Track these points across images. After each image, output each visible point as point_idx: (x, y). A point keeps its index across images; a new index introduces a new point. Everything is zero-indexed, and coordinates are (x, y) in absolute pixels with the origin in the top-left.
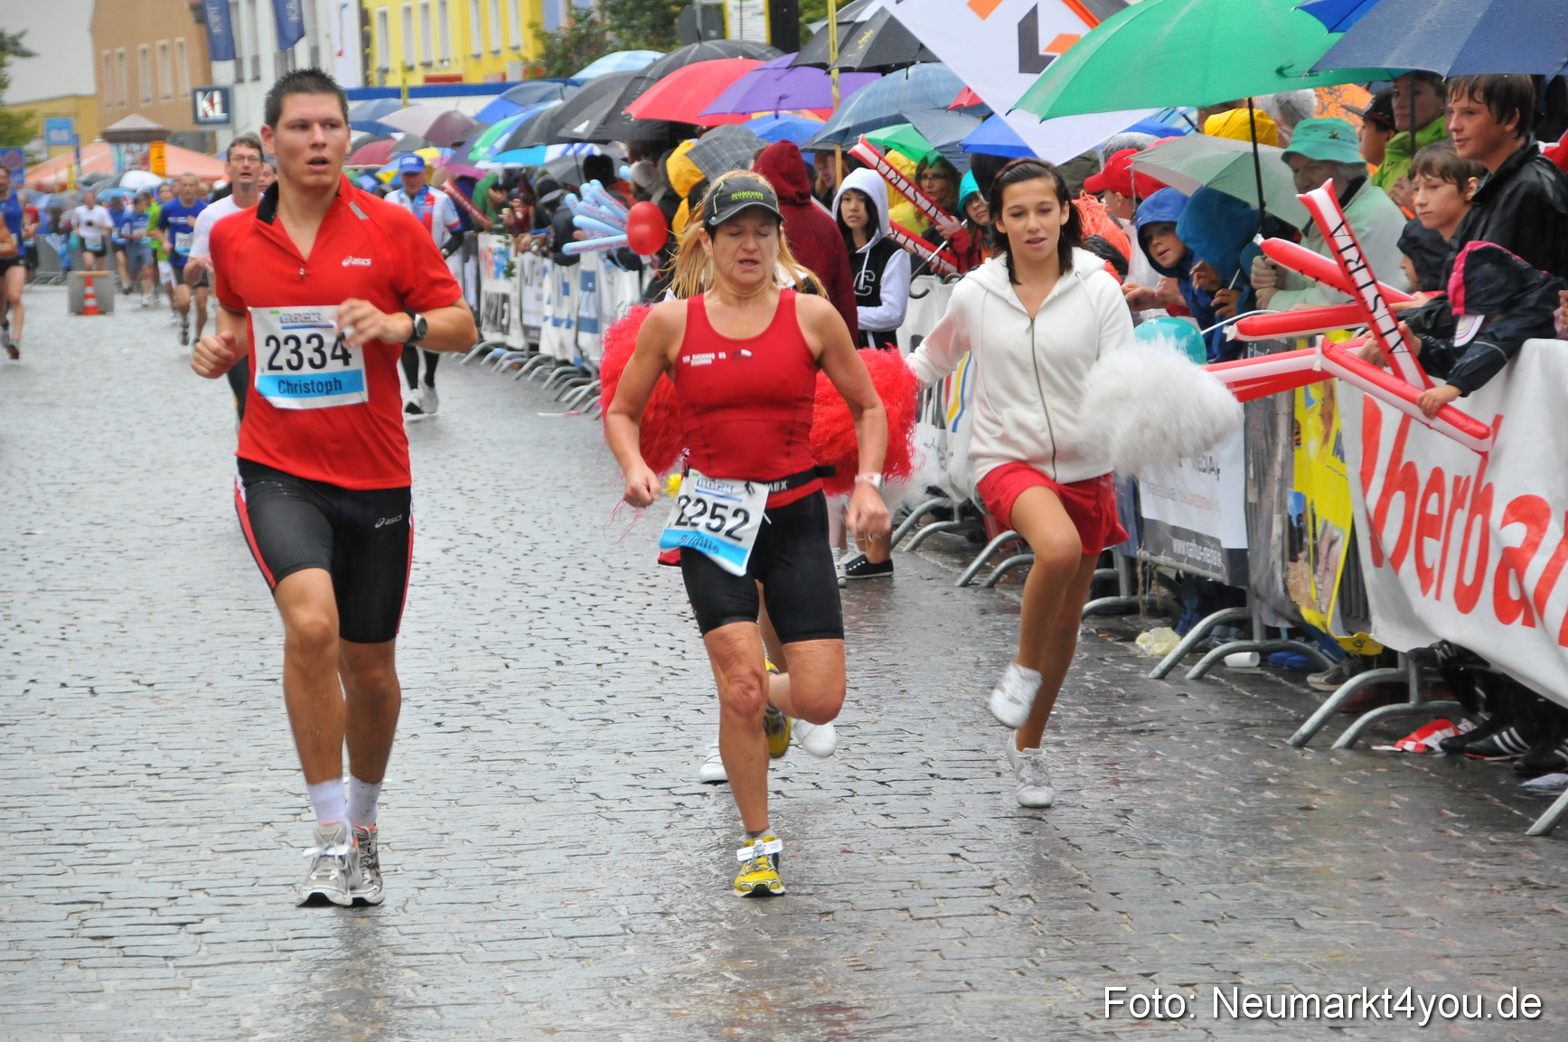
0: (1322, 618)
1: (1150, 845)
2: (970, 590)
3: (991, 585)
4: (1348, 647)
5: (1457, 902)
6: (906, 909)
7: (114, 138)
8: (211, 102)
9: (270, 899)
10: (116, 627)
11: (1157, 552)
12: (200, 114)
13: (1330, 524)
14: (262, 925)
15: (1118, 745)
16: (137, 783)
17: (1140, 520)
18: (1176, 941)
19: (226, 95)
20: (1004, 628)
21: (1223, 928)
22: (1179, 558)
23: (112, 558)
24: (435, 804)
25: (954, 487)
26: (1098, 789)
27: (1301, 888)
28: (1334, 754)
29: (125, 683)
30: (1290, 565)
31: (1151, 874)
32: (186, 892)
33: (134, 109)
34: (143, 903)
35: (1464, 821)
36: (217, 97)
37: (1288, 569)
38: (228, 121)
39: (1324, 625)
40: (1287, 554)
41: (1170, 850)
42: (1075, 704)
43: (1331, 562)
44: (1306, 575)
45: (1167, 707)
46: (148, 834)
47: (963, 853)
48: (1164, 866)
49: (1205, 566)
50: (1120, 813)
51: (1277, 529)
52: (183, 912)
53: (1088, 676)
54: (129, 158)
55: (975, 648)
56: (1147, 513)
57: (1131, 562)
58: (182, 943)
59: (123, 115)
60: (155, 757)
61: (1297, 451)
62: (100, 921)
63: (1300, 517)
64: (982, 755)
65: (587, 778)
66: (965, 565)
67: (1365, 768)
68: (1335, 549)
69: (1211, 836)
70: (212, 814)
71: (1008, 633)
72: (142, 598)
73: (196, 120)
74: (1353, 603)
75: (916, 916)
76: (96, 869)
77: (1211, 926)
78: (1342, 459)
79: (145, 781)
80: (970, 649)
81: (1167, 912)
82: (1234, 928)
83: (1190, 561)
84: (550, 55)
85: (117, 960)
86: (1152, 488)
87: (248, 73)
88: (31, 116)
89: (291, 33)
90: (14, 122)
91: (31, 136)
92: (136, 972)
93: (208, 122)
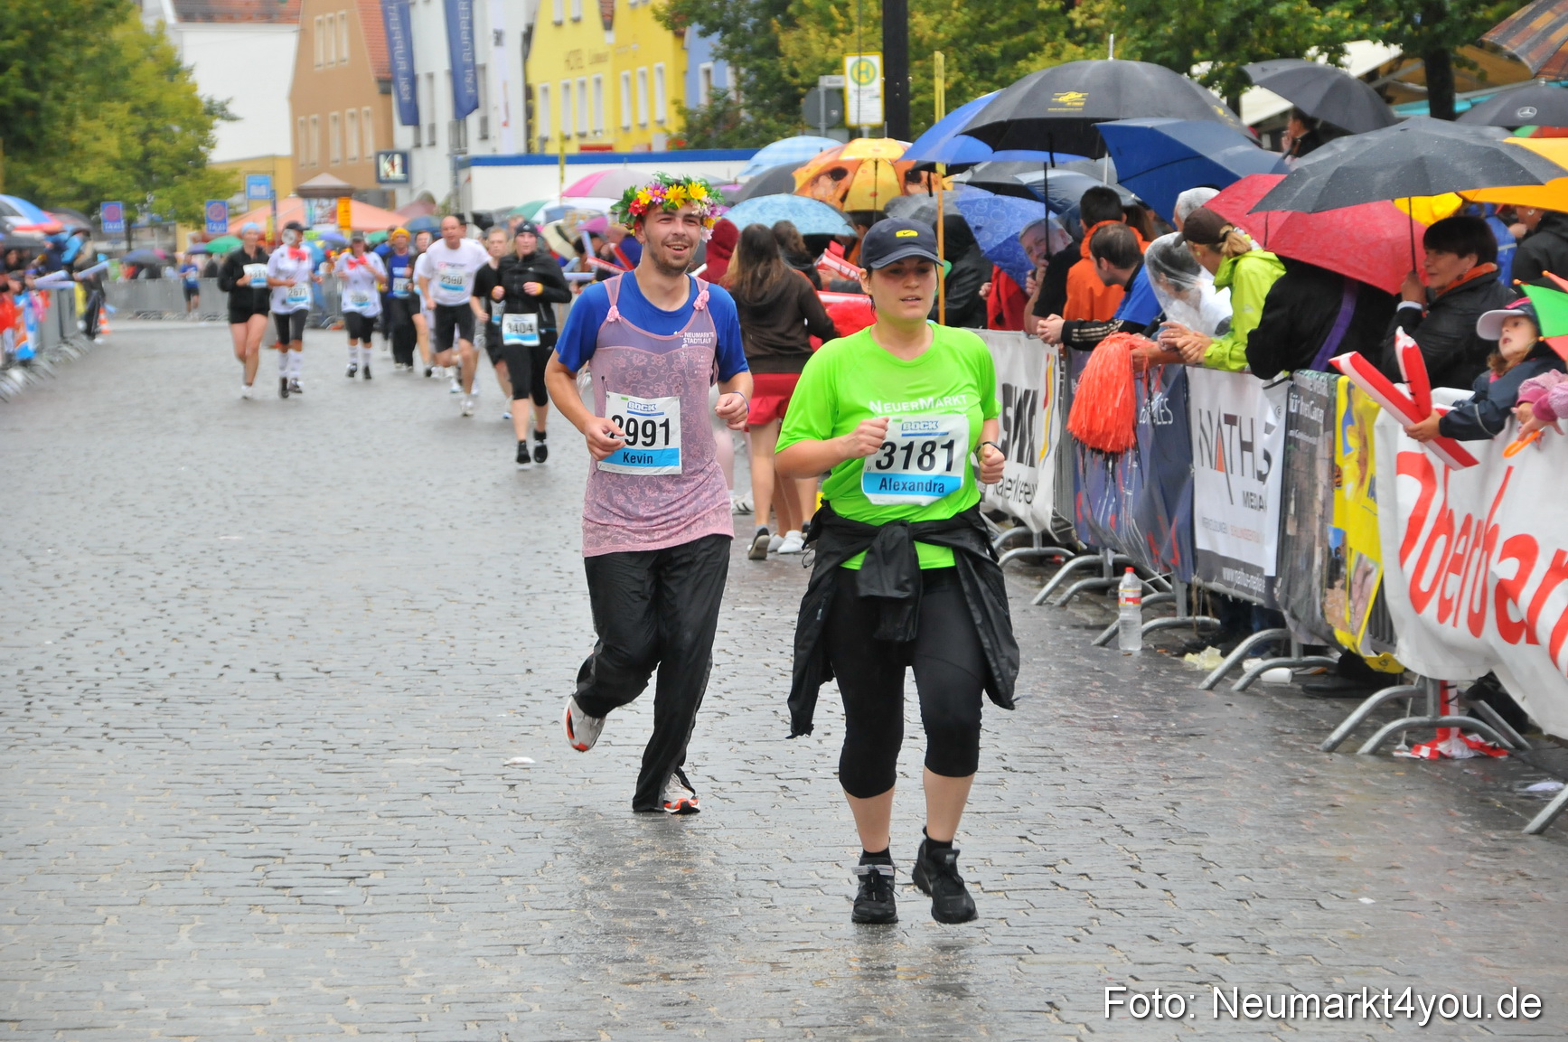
0: (1353, 639)
1: (1194, 834)
2: (1045, 608)
3: (1064, 605)
4: (1374, 666)
5: (1459, 889)
6: (979, 883)
7: (305, 194)
8: (393, 165)
9: (428, 859)
10: (299, 622)
11: (1209, 580)
12: (382, 174)
13: (1365, 557)
14: (420, 881)
15: (1169, 746)
16: (315, 757)
17: (1194, 550)
18: (1212, 916)
19: (405, 158)
20: (1074, 642)
21: (1256, 905)
22: (1229, 584)
23: (296, 561)
24: (571, 781)
25: (1033, 517)
26: (1150, 784)
27: (1323, 874)
28: (1359, 759)
29: (306, 670)
30: (1329, 591)
31: (1193, 858)
32: (356, 851)
33: (324, 167)
34: (317, 859)
35: (1471, 819)
36: (397, 160)
37: (1325, 595)
38: (406, 181)
39: (1354, 645)
40: (1325, 582)
41: (1212, 839)
42: (1133, 710)
43: (1365, 590)
44: (1341, 601)
45: (1215, 715)
46: (323, 800)
47: (1030, 836)
48: (1206, 852)
49: (1250, 591)
50: (1169, 805)
51: (1318, 560)
52: (353, 867)
53: (1146, 686)
54: (318, 212)
55: (1048, 659)
56: (1201, 544)
57: (1189, 586)
58: (352, 894)
59: (315, 174)
60: (331, 735)
61: (1337, 492)
62: (282, 873)
63: (1338, 550)
64: (1049, 752)
65: (705, 763)
66: (1042, 585)
67: (1386, 772)
68: (1369, 579)
69: (1248, 827)
70: (379, 785)
71: (1077, 647)
72: (322, 597)
73: (379, 180)
74: (1381, 627)
75: (986, 889)
76: (278, 829)
77: (1244, 904)
78: (1375, 500)
79: (322, 755)
80: (1043, 659)
81: (1206, 891)
82: (1263, 906)
83: (1237, 587)
84: (690, 128)
85: (297, 907)
86: (1206, 522)
87: (425, 139)
88: (234, 173)
89: (466, 104)
90: (220, 178)
91: (234, 190)
92: (311, 917)
93: (389, 181)
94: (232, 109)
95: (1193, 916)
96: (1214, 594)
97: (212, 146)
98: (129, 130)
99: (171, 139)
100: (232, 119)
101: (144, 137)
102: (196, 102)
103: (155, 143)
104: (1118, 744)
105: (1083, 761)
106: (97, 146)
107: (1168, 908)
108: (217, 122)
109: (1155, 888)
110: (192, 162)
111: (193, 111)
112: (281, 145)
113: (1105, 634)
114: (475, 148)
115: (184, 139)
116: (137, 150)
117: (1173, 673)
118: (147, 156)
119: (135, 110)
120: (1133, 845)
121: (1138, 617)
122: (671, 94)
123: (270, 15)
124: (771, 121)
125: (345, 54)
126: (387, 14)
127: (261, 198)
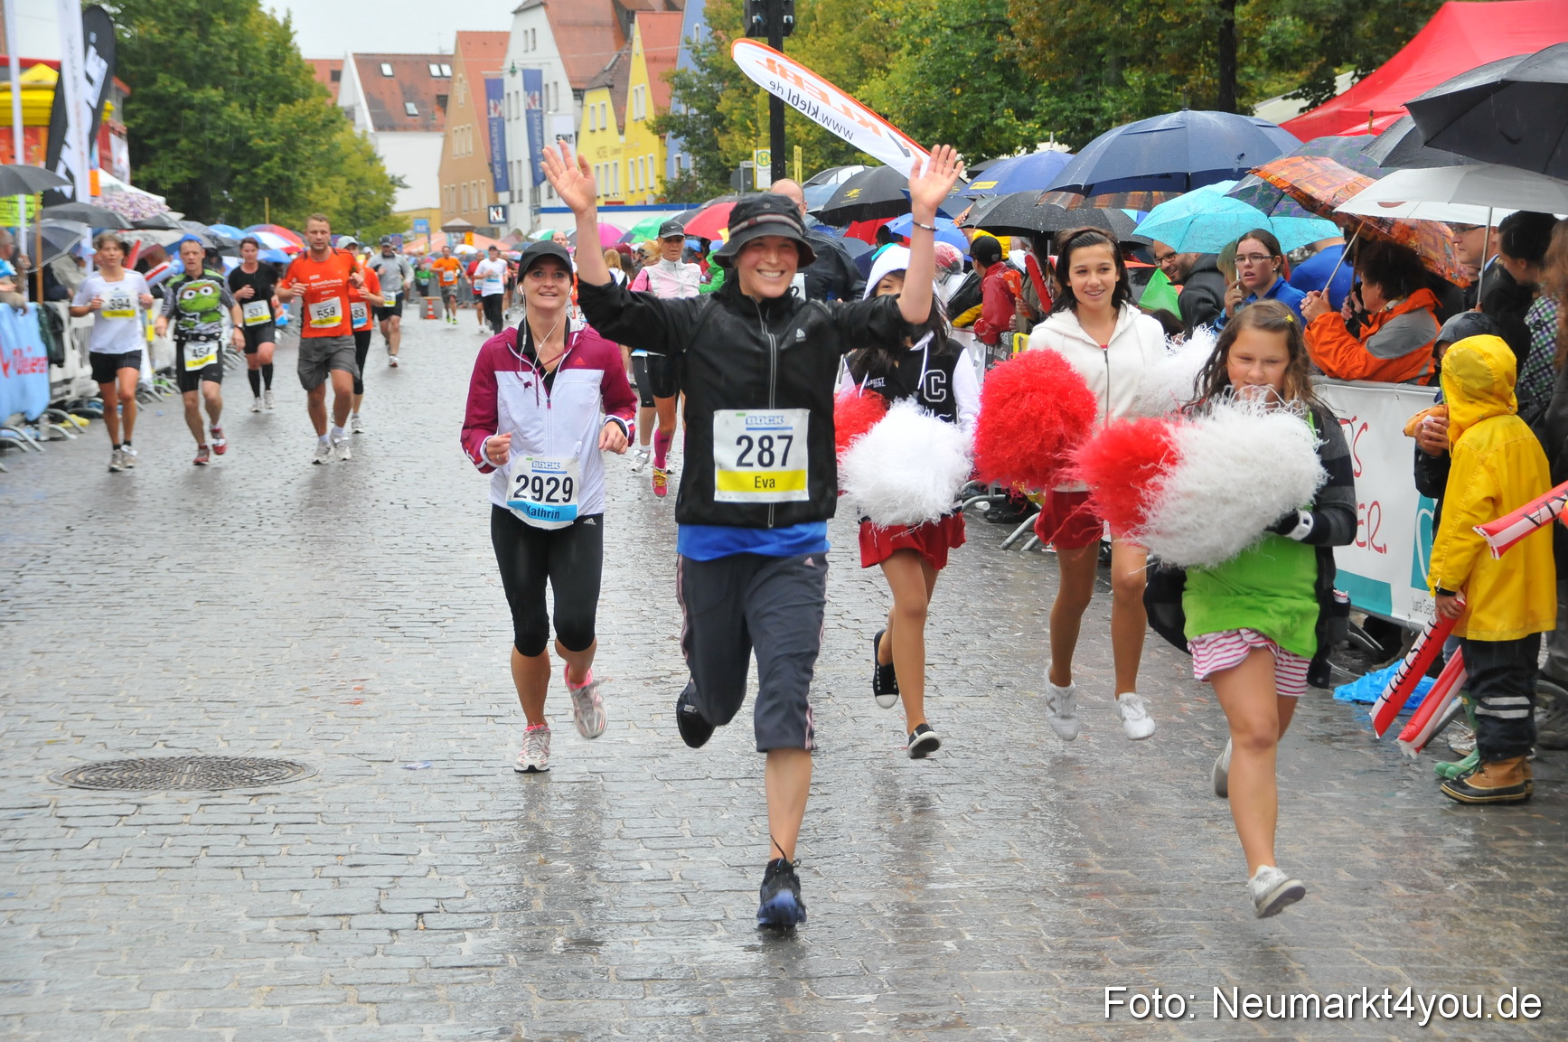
7: (447, 230)
8: (498, 213)
12: (491, 218)
19: (505, 208)
23: (423, 441)
27: (994, 618)
28: (1020, 553)
29: (422, 503)
32: (438, 607)
33: (459, 214)
36: (500, 210)
38: (505, 223)
46: (423, 578)
52: (437, 616)
59: (452, 218)
60: (432, 540)
62: (395, 619)
73: (490, 222)
79: (425, 551)
84: (668, 192)
85: (402, 639)
87: (516, 198)
88: (407, 218)
89: (539, 179)
90: (398, 221)
91: (406, 228)
92: (409, 645)
93: (496, 223)
94: (405, 181)
97: (394, 203)
98: (346, 194)
99: (370, 198)
100: (406, 187)
101: (355, 198)
102: (385, 177)
103: (361, 201)
106: (326, 203)
108: (397, 189)
110: (383, 212)
111: (382, 182)
112: (435, 202)
114: (545, 203)
115: (378, 199)
116: (351, 205)
118: (356, 208)
119: (349, 182)
122: (658, 172)
123: (427, 127)
124: (714, 188)
125: (471, 149)
126: (490, 126)
127: (422, 232)
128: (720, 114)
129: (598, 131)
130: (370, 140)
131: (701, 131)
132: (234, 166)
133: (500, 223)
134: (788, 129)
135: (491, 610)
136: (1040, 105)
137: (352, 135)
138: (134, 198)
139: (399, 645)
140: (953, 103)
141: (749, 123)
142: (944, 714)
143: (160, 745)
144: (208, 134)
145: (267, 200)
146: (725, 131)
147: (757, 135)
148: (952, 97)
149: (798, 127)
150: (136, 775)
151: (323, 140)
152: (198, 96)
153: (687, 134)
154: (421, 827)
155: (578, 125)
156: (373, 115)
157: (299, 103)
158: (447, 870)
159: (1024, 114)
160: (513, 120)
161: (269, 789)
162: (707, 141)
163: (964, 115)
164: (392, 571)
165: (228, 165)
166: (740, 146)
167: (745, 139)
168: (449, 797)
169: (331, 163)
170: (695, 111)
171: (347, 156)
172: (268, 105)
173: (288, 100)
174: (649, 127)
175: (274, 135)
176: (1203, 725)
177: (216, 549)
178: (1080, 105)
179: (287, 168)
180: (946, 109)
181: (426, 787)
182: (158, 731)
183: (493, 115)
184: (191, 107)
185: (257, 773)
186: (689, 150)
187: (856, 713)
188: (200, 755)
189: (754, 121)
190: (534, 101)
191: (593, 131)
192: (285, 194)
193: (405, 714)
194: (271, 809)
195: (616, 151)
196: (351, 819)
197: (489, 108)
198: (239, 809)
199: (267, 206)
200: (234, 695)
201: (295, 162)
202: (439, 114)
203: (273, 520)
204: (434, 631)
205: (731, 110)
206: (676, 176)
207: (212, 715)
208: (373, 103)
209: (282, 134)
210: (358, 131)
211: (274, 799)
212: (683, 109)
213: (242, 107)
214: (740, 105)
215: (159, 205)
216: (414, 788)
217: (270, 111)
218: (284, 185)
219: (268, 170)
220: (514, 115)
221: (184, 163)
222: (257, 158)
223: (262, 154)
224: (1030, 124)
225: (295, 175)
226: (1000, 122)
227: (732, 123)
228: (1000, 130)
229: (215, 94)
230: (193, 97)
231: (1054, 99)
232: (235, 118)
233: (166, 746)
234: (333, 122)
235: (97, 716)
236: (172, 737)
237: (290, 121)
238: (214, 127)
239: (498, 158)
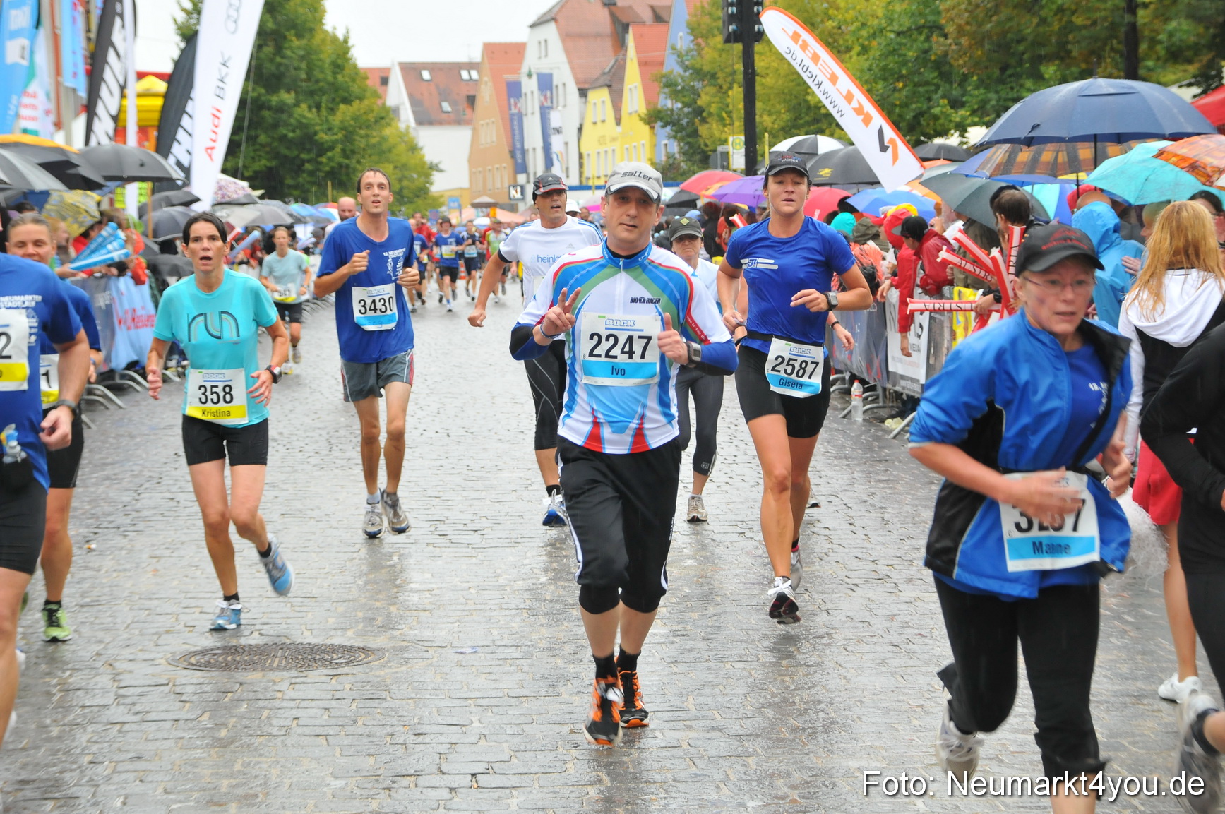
1: (881, 508)
7: (476, 206)
8: (516, 192)
11: (894, 386)
12: (510, 196)
15: (872, 466)
17: (888, 372)
18: (888, 548)
19: (522, 188)
21: (908, 542)
22: (904, 388)
23: (461, 380)
26: (861, 484)
29: (462, 432)
31: (880, 519)
32: (479, 518)
33: (484, 193)
34: (460, 521)
36: (519, 189)
38: (522, 199)
41: (889, 510)
42: (856, 449)
45: (895, 451)
46: (465, 494)
48: (886, 517)
49: (914, 391)
50: (870, 494)
52: (477, 526)
53: (863, 437)
54: (481, 214)
56: (891, 369)
57: (884, 389)
59: (480, 196)
60: (471, 462)
62: (443, 528)
69: (908, 505)
72: (472, 397)
73: (510, 199)
79: (466, 472)
81: (886, 535)
82: (913, 542)
83: (907, 389)
85: (448, 545)
86: (893, 358)
88: (442, 196)
90: (435, 199)
91: (442, 205)
92: (456, 550)
93: (515, 199)
94: (441, 166)
95: (878, 547)
96: (896, 392)
97: (432, 184)
98: (393, 177)
99: (411, 180)
100: (441, 171)
101: (400, 180)
102: (424, 163)
103: (405, 183)
104: (848, 465)
105: (830, 473)
107: (866, 544)
108: (434, 173)
109: (861, 533)
110: (423, 192)
111: (423, 167)
112: (465, 183)
113: (845, 412)
115: (419, 182)
117: (877, 431)
118: (401, 189)
119: (395, 167)
120: (851, 513)
121: (861, 404)
122: (648, 155)
123: (459, 122)
124: (695, 168)
125: (494, 139)
126: (512, 120)
127: (454, 208)
128: (700, 107)
129: (599, 124)
130: (412, 133)
131: (684, 121)
132: (304, 156)
133: (518, 200)
134: (757, 118)
135: (522, 521)
136: (971, 96)
137: (397, 129)
138: (223, 183)
139: (447, 550)
140: (896, 95)
141: (724, 115)
142: (904, 607)
143: (256, 634)
144: (283, 131)
145: (329, 183)
146: (704, 121)
147: (732, 124)
148: (895, 90)
149: (765, 118)
150: (238, 659)
151: (374, 134)
152: (274, 99)
153: (674, 125)
154: (470, 701)
155: (582, 118)
156: (415, 113)
157: (356, 104)
158: (493, 738)
159: (956, 104)
160: (529, 115)
161: (346, 669)
162: (689, 130)
163: (905, 105)
164: (439, 488)
165: (298, 156)
166: (717, 134)
167: (721, 127)
168: (493, 677)
169: (381, 154)
170: (679, 105)
171: (394, 146)
172: (330, 105)
173: (347, 101)
174: (641, 119)
175: (335, 130)
176: (1126, 617)
177: (296, 471)
178: (1003, 95)
179: (346, 156)
180: (891, 99)
181: (474, 668)
182: (254, 622)
183: (514, 111)
184: (269, 108)
185: (335, 657)
186: (675, 137)
187: (830, 606)
188: (288, 642)
189: (729, 113)
190: (546, 97)
191: (595, 123)
192: (344, 178)
193: (453, 607)
194: (348, 687)
195: (614, 139)
196: (413, 695)
197: (510, 105)
198: (324, 686)
199: (330, 188)
200: (315, 592)
201: (353, 152)
202: (468, 111)
203: (340, 446)
204: (475, 538)
205: (709, 104)
206: (664, 158)
207: (297, 609)
208: (415, 102)
209: (342, 129)
210: (402, 126)
211: (350, 677)
212: (669, 104)
213: (310, 108)
214: (717, 99)
215: (243, 189)
216: (467, 670)
217: (332, 110)
218: (344, 170)
219: (330, 159)
220: (530, 111)
221: (263, 154)
222: (322, 149)
223: (326, 146)
224: (962, 112)
225: (353, 162)
226: (936, 111)
227: (710, 114)
228: (936, 118)
229: (288, 97)
230: (270, 101)
231: (982, 91)
232: (305, 117)
233: (261, 634)
234: (382, 118)
235: (204, 610)
236: (265, 627)
237: (348, 118)
238: (287, 124)
239: (518, 146)
